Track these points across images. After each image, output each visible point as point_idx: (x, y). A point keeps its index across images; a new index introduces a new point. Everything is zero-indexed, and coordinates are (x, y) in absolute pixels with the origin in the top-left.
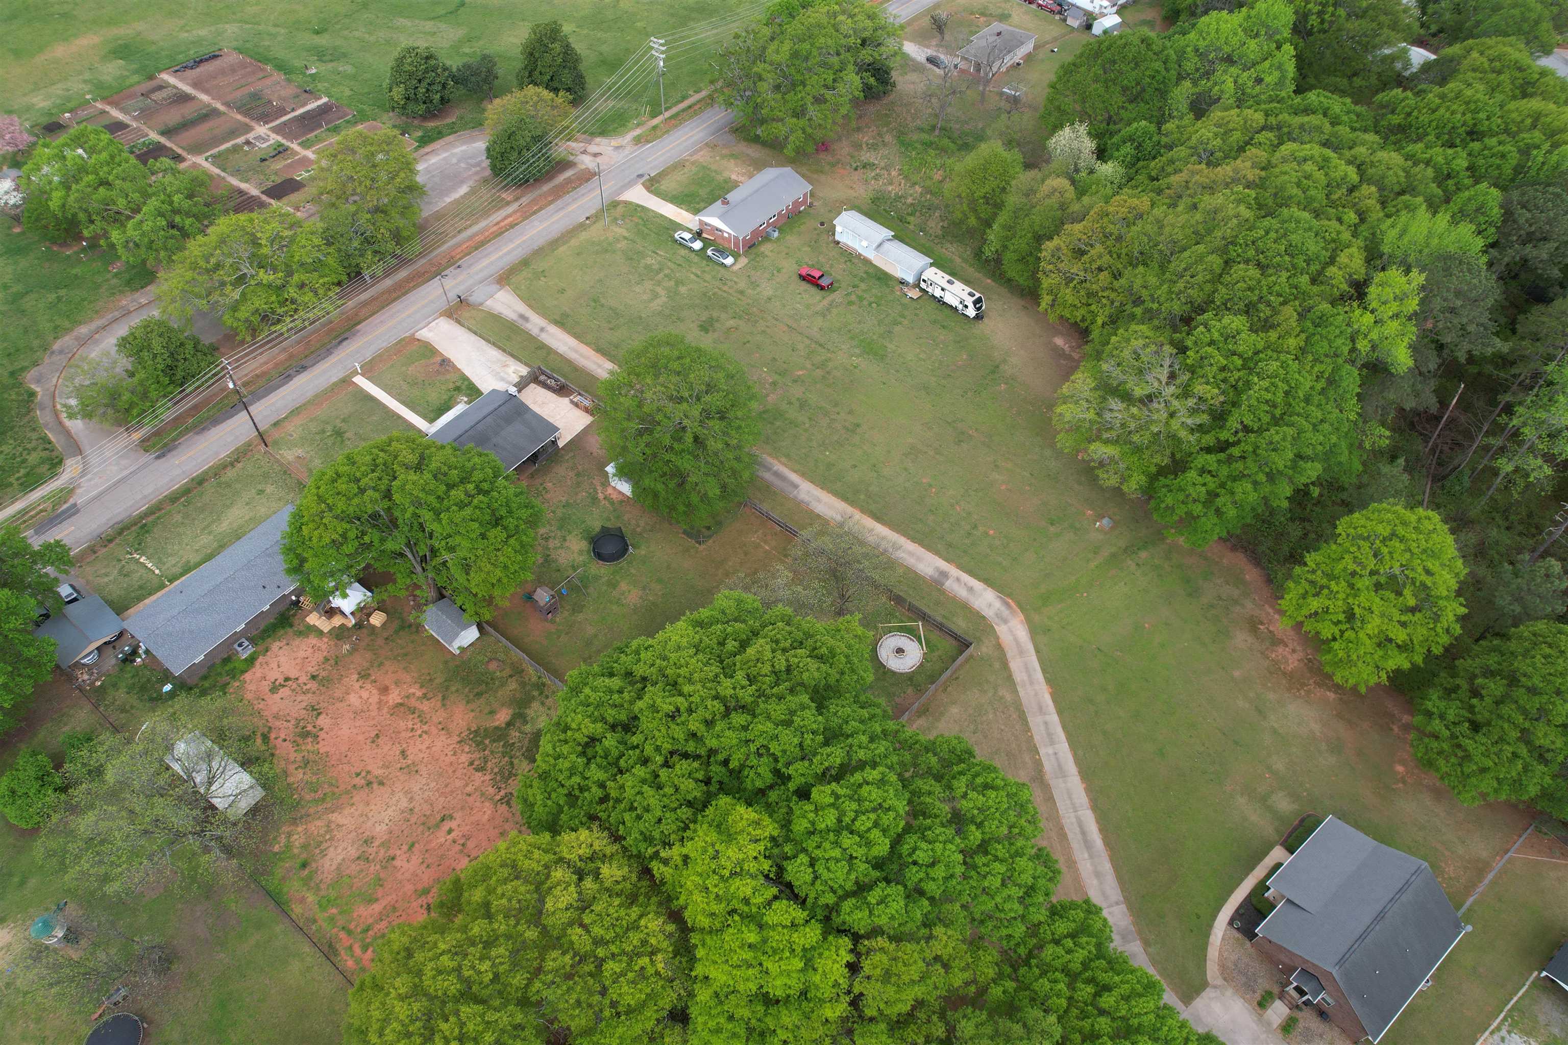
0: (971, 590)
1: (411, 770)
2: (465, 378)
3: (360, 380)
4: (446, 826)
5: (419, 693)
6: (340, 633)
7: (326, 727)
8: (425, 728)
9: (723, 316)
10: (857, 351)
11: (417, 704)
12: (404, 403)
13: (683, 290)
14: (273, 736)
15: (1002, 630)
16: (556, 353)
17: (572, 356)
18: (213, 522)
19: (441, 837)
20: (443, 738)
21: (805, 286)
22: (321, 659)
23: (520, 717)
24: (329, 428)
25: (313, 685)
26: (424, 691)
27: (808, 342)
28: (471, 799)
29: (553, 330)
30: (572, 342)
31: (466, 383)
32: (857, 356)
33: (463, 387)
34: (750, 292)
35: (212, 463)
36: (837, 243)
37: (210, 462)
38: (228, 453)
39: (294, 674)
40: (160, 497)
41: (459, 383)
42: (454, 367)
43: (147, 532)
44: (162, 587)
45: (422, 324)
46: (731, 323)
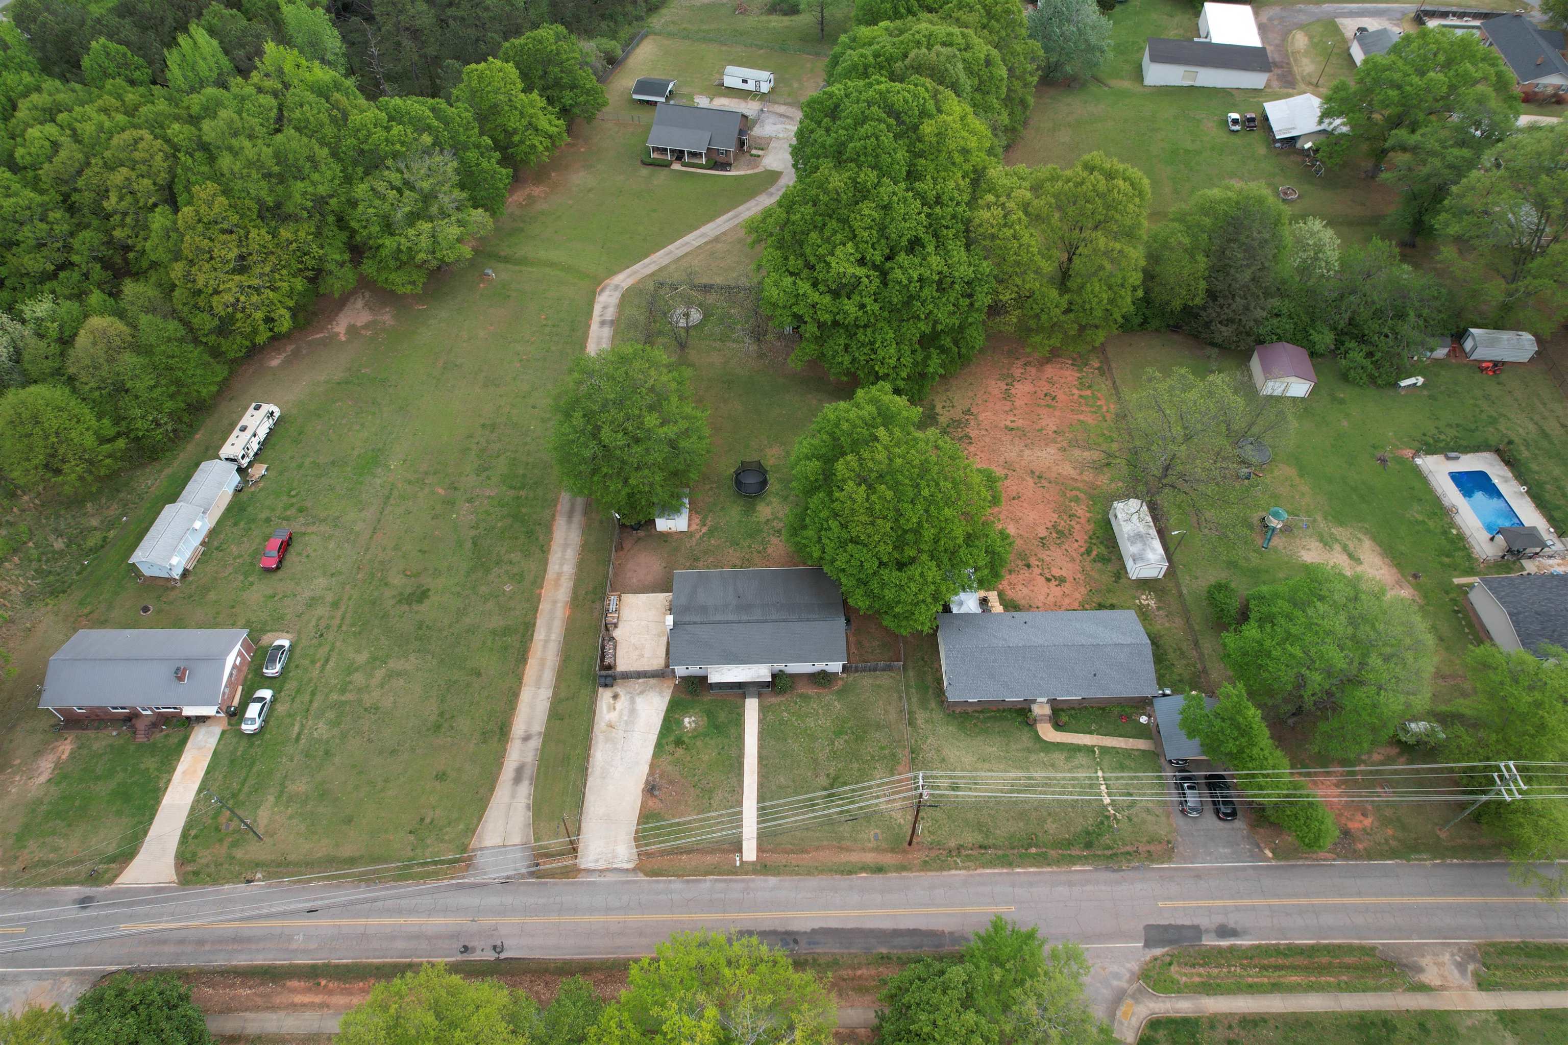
0: (604, 309)
2: (659, 746)
3: (750, 852)
4: (1012, 425)
7: (1044, 527)
10: (379, 471)
13: (362, 658)
14: (1083, 549)
15: (625, 286)
16: (555, 694)
17: (549, 676)
19: (1020, 423)
22: (1013, 576)
25: (1033, 561)
27: (389, 509)
28: (987, 427)
29: (519, 727)
30: (526, 696)
31: (664, 741)
32: (388, 467)
33: (672, 738)
34: (330, 597)
35: (979, 871)
36: (185, 573)
37: (980, 875)
38: (953, 872)
39: (1041, 580)
40: (1055, 869)
41: (670, 748)
42: (651, 772)
43: (1088, 833)
44: (1105, 750)
45: (611, 878)
46: (398, 580)
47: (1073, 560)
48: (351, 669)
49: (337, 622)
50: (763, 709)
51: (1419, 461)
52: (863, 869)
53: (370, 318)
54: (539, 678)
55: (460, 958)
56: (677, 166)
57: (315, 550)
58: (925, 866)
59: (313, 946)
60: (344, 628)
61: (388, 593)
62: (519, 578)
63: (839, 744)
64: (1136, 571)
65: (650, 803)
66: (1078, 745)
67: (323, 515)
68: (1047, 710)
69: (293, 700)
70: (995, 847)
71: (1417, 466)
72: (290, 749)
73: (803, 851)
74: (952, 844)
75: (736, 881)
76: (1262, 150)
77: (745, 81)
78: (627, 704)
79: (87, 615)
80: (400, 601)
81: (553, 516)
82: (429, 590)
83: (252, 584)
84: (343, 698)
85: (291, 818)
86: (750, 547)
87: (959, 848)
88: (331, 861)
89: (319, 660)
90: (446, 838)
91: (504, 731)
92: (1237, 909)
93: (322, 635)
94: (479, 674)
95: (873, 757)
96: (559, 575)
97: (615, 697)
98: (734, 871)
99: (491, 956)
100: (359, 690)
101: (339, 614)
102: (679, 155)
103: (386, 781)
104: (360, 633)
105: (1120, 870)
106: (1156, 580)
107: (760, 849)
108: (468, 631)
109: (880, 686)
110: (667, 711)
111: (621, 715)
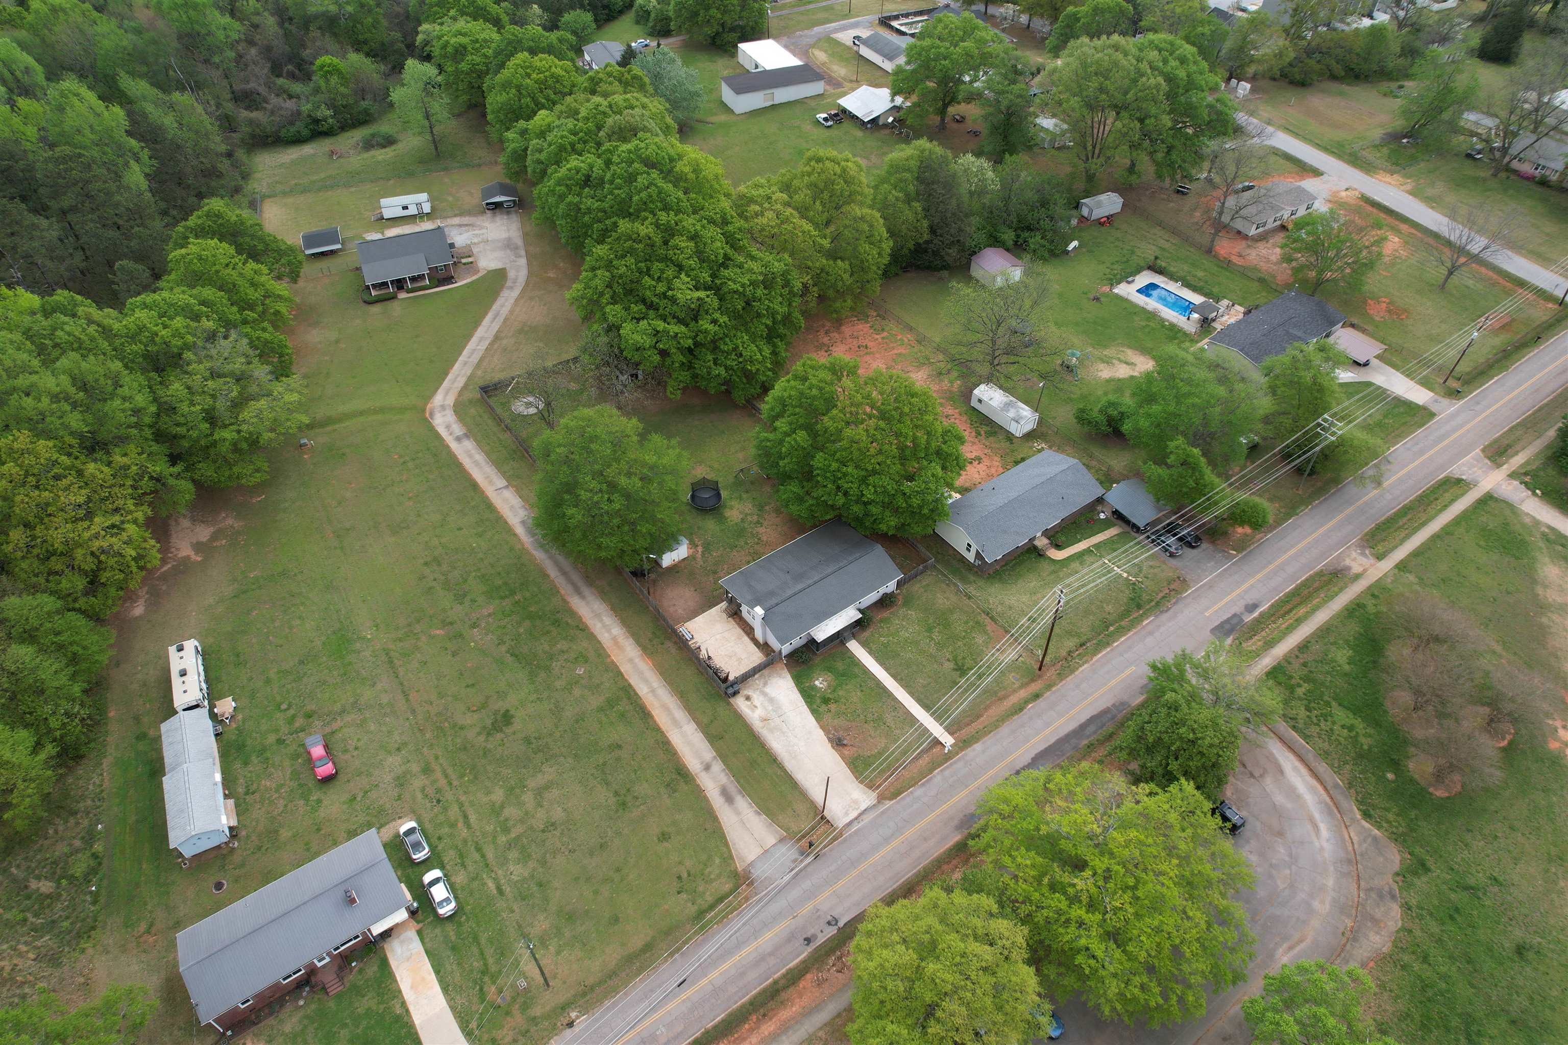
2: (814, 712)
3: (948, 740)
9: (471, 734)
12: (890, 695)
13: (498, 795)
14: (974, 434)
15: (449, 403)
16: (698, 723)
17: (680, 714)
29: (693, 764)
30: (675, 739)
31: (814, 706)
32: (364, 638)
33: (819, 701)
34: (415, 768)
35: (1095, 659)
37: (1097, 661)
38: (1081, 669)
40: (1134, 631)
41: (824, 708)
42: (827, 733)
43: (1132, 599)
44: (1097, 546)
45: (867, 818)
46: (469, 719)
47: (974, 443)
48: (496, 811)
49: (443, 782)
50: (865, 644)
51: (1116, 291)
52: (1027, 702)
53: (212, 529)
54: (675, 722)
55: (810, 949)
56: (402, 295)
57: (359, 740)
58: (1061, 676)
59: (679, 1028)
60: (455, 783)
62: (582, 658)
63: (936, 636)
64: (1018, 430)
65: (846, 753)
66: (1080, 552)
67: (337, 707)
68: (1045, 541)
69: (463, 865)
70: (1089, 640)
71: (1117, 295)
72: (501, 904)
73: (979, 716)
74: (1064, 653)
75: (955, 762)
76: (859, 134)
77: (405, 208)
78: (761, 698)
79: (148, 932)
80: (489, 734)
81: (565, 601)
82: (508, 711)
83: (319, 801)
84: (513, 835)
85: (558, 953)
86: (747, 543)
87: (1070, 653)
88: (629, 960)
89: (456, 821)
90: (712, 876)
91: (682, 774)
92: (1246, 592)
93: (439, 801)
94: (619, 747)
95: (965, 632)
96: (615, 639)
97: (748, 698)
98: (948, 757)
99: (832, 931)
100: (522, 821)
101: (439, 774)
102: (400, 284)
103: (618, 870)
104: (476, 778)
105: (1168, 609)
106: (1033, 431)
107: (951, 734)
108: (577, 722)
109: (928, 585)
110: (797, 685)
111: (764, 708)
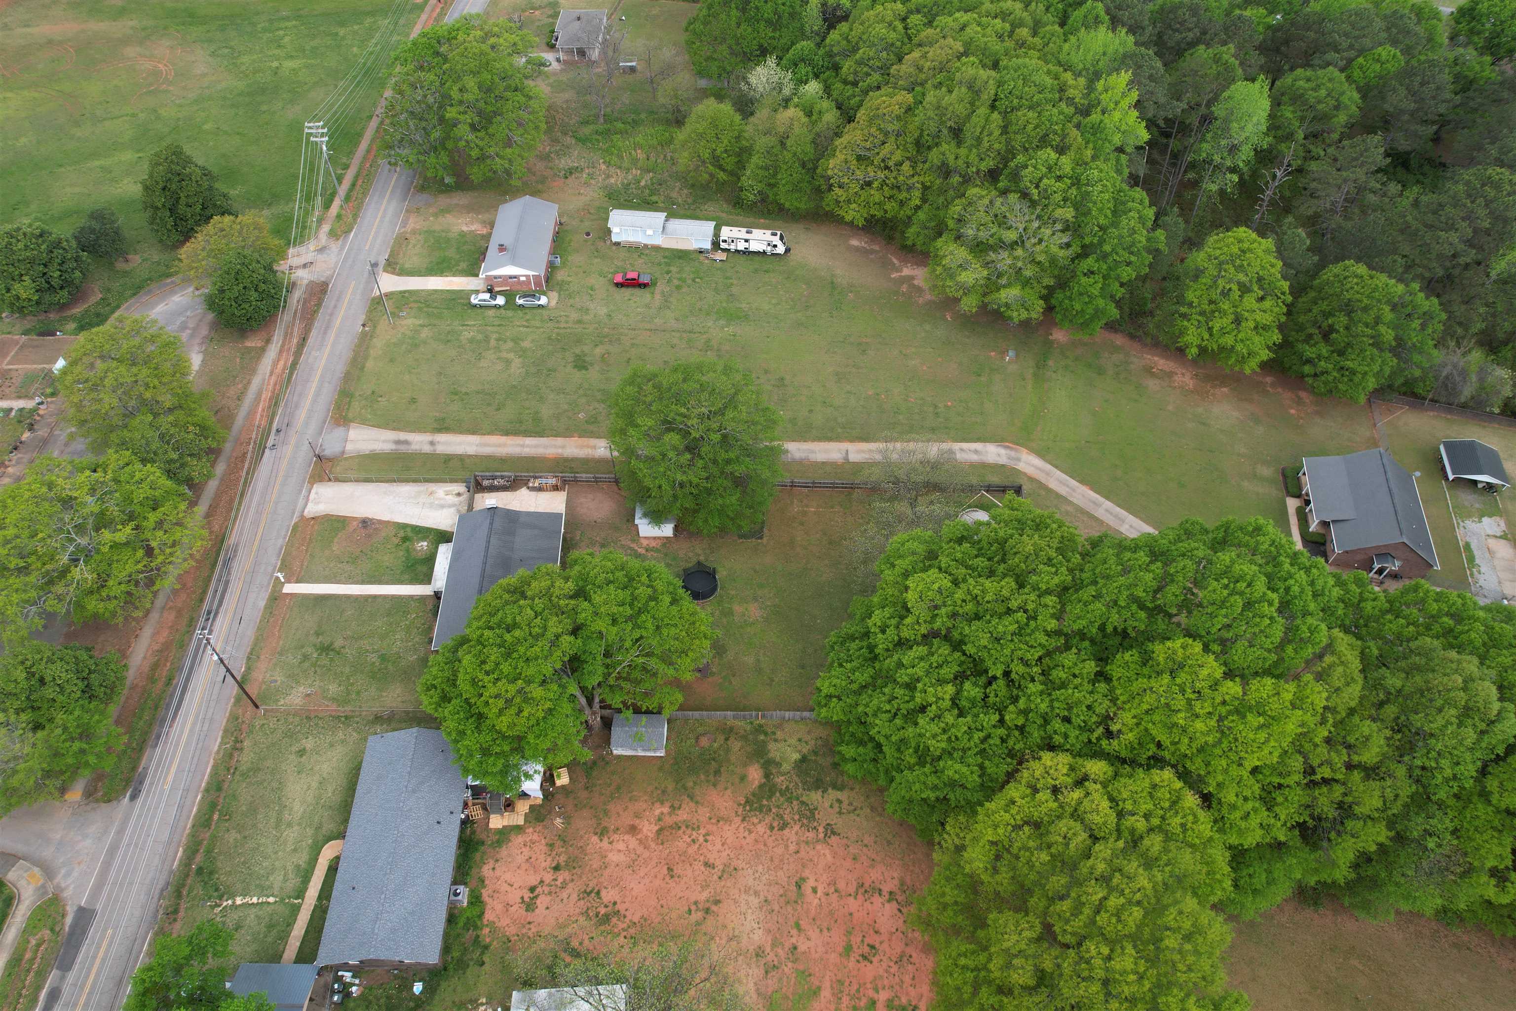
0: (976, 452)
1: (729, 871)
2: (404, 526)
3: (289, 588)
4: (807, 888)
5: (666, 810)
6: (537, 814)
7: (618, 899)
8: (702, 831)
10: (722, 322)
11: (675, 819)
12: (363, 582)
13: (526, 344)
14: (575, 944)
15: (1021, 466)
16: (469, 456)
17: (487, 451)
18: (280, 813)
19: (812, 900)
20: (726, 827)
21: (627, 292)
22: (544, 848)
23: (769, 766)
24: (309, 650)
25: (563, 876)
26: (668, 804)
27: (678, 335)
28: (802, 854)
29: (442, 438)
30: (472, 439)
31: (409, 530)
32: (727, 327)
33: (410, 534)
34: (586, 318)
35: (212, 762)
36: (618, 244)
37: (208, 762)
38: (219, 740)
39: (533, 880)
40: (187, 831)
41: (402, 534)
42: (380, 522)
43: (211, 873)
44: (296, 909)
45: (301, 502)
46: (598, 351)
47: (560, 927)
48: (517, 340)
49: (563, 326)
50: (422, 597)
54: (488, 445)
55: (275, 429)
57: (636, 302)
58: (234, 718)
59: (312, 359)
60: (556, 330)
61: (586, 349)
62: (593, 420)
63: (373, 658)
65: (354, 523)
66: (309, 881)
67: (672, 299)
70: (232, 782)
72: (457, 323)
74: (246, 744)
75: (270, 580)
78: (450, 502)
80: (578, 356)
82: (587, 370)
84: (492, 341)
85: (403, 334)
87: (240, 750)
90: (365, 411)
91: (443, 430)
93: (551, 320)
94: (498, 410)
95: (352, 684)
97: (459, 494)
99: (270, 445)
100: (498, 348)
101: (571, 326)
103: (418, 374)
104: (550, 339)
107: (291, 596)
108: (541, 398)
111: (442, 499)
